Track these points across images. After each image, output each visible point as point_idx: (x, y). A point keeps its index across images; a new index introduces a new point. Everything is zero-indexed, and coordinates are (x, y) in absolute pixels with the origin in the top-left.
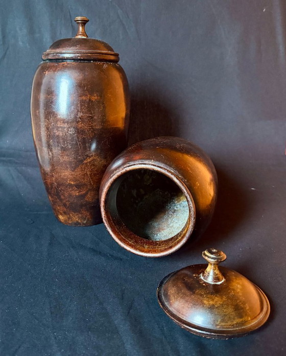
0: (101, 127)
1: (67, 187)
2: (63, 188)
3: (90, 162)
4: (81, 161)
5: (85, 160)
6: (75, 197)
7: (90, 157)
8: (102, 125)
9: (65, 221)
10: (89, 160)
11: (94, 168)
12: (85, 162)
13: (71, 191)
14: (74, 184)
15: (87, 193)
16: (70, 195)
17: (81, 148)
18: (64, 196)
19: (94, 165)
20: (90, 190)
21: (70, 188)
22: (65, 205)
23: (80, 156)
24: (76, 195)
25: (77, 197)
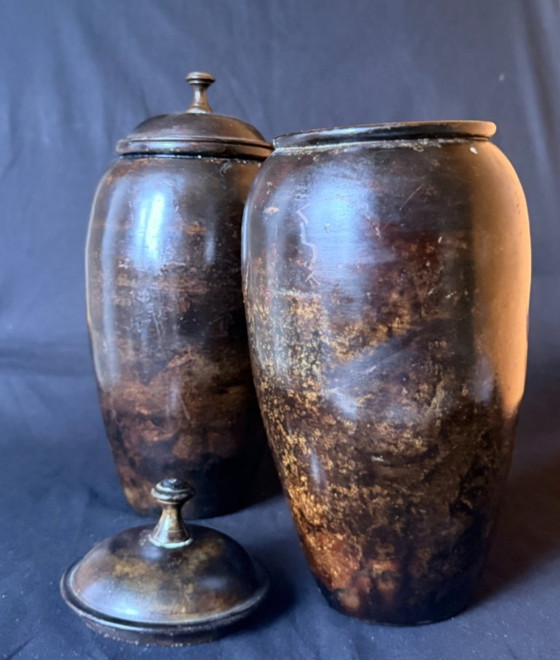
0: (207, 290)
1: (134, 421)
2: (127, 424)
3: (181, 366)
4: (164, 363)
5: (170, 360)
6: (150, 444)
7: (181, 356)
8: (208, 287)
9: (136, 501)
10: (179, 362)
11: (191, 381)
12: (171, 365)
13: (143, 430)
14: (148, 416)
15: (176, 438)
16: (142, 440)
17: (161, 332)
18: (130, 442)
19: (190, 374)
20: (182, 431)
21: (140, 423)
22: (132, 464)
23: (160, 351)
24: (152, 442)
25: (156, 445)
